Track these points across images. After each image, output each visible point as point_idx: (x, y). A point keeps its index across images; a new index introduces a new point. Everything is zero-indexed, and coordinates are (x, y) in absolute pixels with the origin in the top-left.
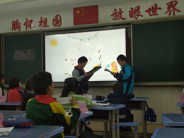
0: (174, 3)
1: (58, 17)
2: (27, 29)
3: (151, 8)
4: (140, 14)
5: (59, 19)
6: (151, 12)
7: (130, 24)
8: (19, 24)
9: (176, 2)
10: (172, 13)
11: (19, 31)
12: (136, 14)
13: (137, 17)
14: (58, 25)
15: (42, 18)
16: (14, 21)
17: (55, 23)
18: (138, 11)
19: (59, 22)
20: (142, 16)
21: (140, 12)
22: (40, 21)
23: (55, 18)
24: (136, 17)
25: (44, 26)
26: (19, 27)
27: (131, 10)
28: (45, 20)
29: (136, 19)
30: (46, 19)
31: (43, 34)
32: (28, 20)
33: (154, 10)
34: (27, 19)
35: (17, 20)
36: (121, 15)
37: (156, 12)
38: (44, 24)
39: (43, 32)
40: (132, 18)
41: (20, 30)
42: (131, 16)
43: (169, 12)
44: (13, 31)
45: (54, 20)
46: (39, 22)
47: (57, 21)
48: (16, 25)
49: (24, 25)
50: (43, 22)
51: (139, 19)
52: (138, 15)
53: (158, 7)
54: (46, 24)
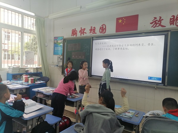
1: (104, 26)
5: (104, 28)
7: (168, 31)
8: (76, 31)
12: (177, 21)
14: (104, 32)
15: (92, 27)
16: (73, 30)
17: (101, 30)
19: (104, 30)
22: (90, 29)
23: (101, 27)
24: (177, 24)
25: (93, 33)
26: (76, 34)
28: (94, 29)
29: (177, 26)
30: (94, 27)
31: (93, 39)
34: (81, 28)
35: (75, 29)
36: (161, 22)
39: (93, 38)
40: (172, 25)
41: (76, 36)
44: (72, 37)
45: (100, 28)
47: (103, 29)
48: (74, 32)
49: (80, 32)
50: (93, 30)
54: (95, 31)
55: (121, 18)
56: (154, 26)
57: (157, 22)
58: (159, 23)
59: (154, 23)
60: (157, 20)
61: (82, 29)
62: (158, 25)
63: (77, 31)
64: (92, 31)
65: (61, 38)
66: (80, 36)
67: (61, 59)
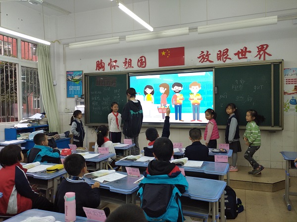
0: (265, 46)
1: (143, 58)
2: (111, 69)
3: (240, 51)
4: (228, 57)
5: (144, 60)
6: (240, 55)
9: (267, 46)
10: (263, 56)
12: (224, 57)
13: (225, 61)
14: (144, 66)
16: (98, 61)
17: (139, 64)
18: (226, 54)
19: (144, 63)
20: (230, 59)
21: (228, 55)
22: (124, 61)
23: (140, 59)
25: (129, 67)
26: (104, 67)
27: (219, 53)
28: (130, 61)
30: (130, 59)
31: (128, 75)
32: (112, 61)
33: (243, 53)
35: (101, 60)
36: (208, 57)
37: (245, 55)
38: (129, 65)
39: (128, 73)
40: (219, 60)
41: (104, 70)
42: (219, 58)
43: (259, 56)
44: (98, 71)
45: (139, 61)
46: (124, 63)
47: (142, 62)
48: (100, 65)
49: (109, 65)
50: (128, 63)
51: (226, 62)
52: (226, 58)
53: (248, 50)
54: (131, 65)
55: (165, 50)
56: (202, 61)
57: (204, 57)
58: (207, 57)
59: (201, 57)
60: (204, 55)
62: (206, 60)
63: (104, 64)
64: (127, 65)
65: (78, 73)
66: (110, 71)
67: (82, 103)
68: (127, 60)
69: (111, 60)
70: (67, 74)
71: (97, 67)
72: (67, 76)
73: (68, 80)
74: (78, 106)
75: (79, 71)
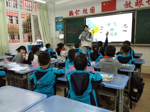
1: (93, 8)
2: (76, 15)
4: (142, 4)
5: (93, 9)
6: (149, 2)
7: (135, 10)
11: (72, 16)
12: (140, 4)
14: (93, 12)
16: (70, 11)
17: (91, 11)
19: (94, 11)
21: (142, 3)
24: (140, 6)
27: (137, 2)
29: (140, 7)
38: (85, 12)
39: (85, 17)
40: (137, 6)
45: (91, 9)
46: (83, 11)
49: (75, 13)
51: (141, 7)
55: (105, 2)
56: (126, 7)
57: (128, 4)
59: (126, 5)
61: (77, 10)
62: (128, 6)
63: (73, 12)
65: (61, 18)
66: (76, 16)
67: (62, 33)
68: (85, 10)
69: (76, 10)
70: (55, 19)
71: (70, 14)
72: (56, 20)
73: (56, 22)
74: (61, 35)
75: (61, 17)
